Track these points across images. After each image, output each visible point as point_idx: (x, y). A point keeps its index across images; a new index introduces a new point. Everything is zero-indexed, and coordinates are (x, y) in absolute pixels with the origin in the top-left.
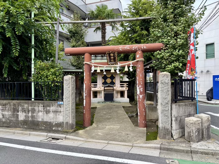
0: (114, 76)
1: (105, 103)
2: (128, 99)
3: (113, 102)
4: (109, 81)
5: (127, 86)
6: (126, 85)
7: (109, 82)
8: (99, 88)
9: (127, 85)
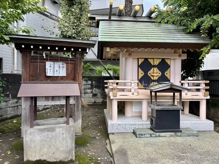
0: (168, 61)
1: (159, 136)
2: (211, 123)
3: (179, 134)
4: (155, 73)
5: (208, 88)
6: (204, 85)
7: (156, 78)
8: (136, 94)
9: (206, 85)
